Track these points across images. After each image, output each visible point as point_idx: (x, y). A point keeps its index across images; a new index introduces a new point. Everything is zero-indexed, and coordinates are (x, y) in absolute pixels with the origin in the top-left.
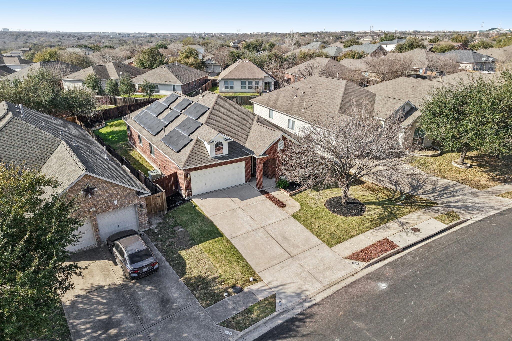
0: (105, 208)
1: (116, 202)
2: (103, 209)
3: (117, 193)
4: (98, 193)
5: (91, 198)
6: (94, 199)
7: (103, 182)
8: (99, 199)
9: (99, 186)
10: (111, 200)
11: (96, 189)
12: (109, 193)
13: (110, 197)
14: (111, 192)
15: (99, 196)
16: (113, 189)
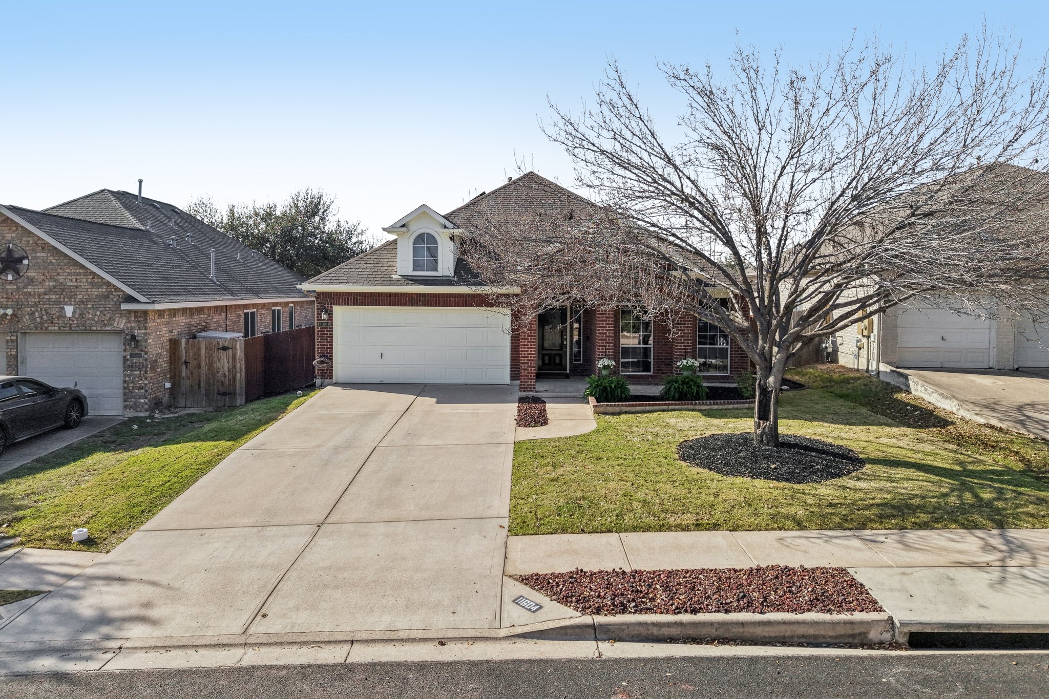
0: (42, 318)
1: (69, 310)
2: (35, 319)
3: (77, 287)
4: (31, 274)
5: (11, 282)
6: (18, 288)
7: (45, 247)
8: (30, 289)
9: (36, 257)
10: (58, 302)
11: (25, 262)
12: (55, 281)
13: (55, 293)
14: (61, 278)
15: (31, 281)
16: (69, 274)
